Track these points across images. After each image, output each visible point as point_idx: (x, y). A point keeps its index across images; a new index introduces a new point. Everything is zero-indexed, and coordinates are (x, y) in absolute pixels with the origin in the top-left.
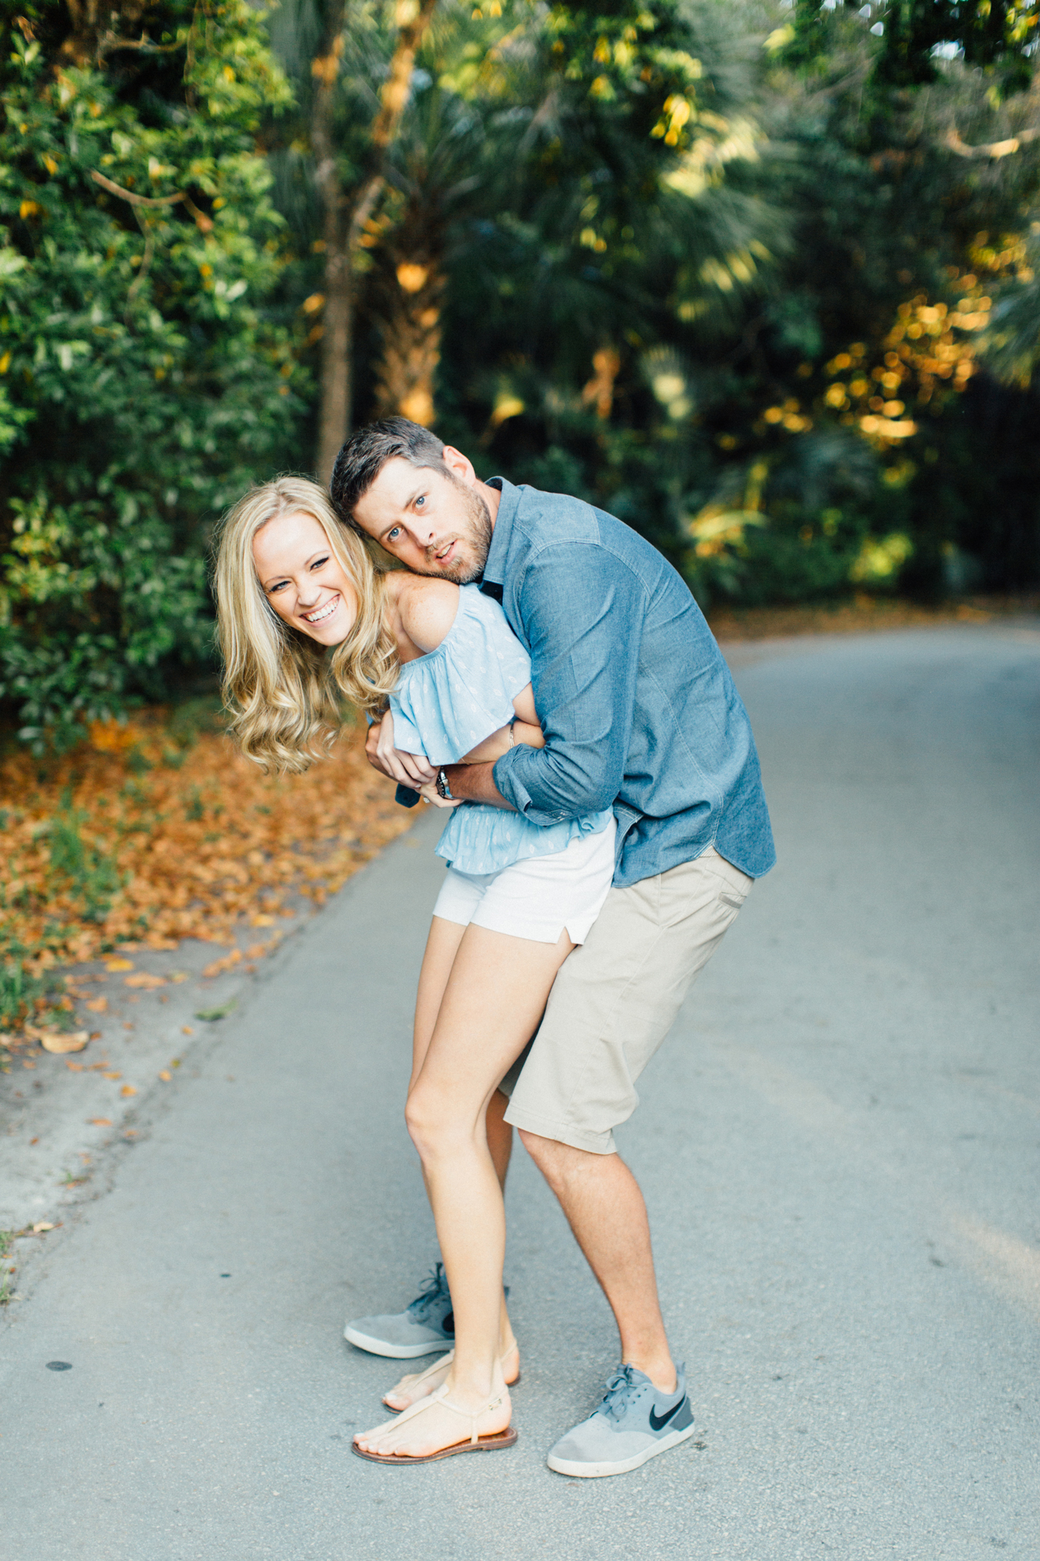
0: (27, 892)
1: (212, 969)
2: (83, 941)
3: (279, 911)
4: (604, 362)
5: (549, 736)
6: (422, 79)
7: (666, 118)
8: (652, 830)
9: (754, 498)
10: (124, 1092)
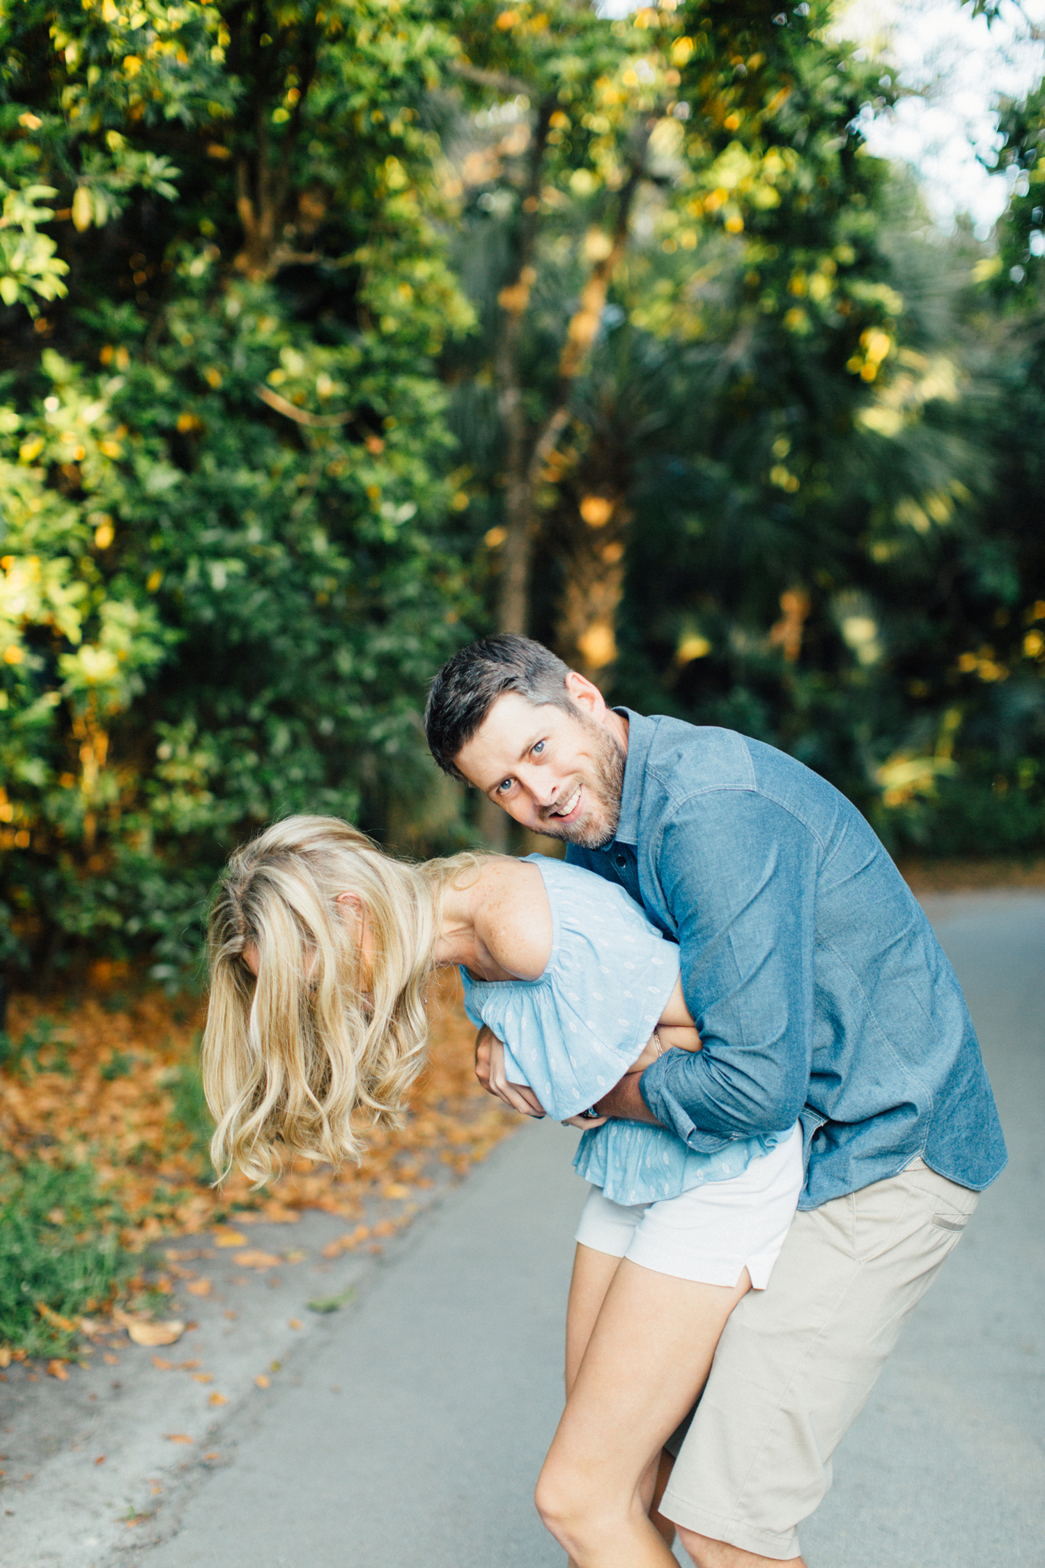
0: (143, 1148)
1: (333, 1249)
2: (194, 1209)
3: (414, 1181)
4: (793, 603)
5: (707, 1039)
6: (614, 315)
7: (862, 352)
8: (843, 1137)
9: (946, 745)
10: (212, 1400)
